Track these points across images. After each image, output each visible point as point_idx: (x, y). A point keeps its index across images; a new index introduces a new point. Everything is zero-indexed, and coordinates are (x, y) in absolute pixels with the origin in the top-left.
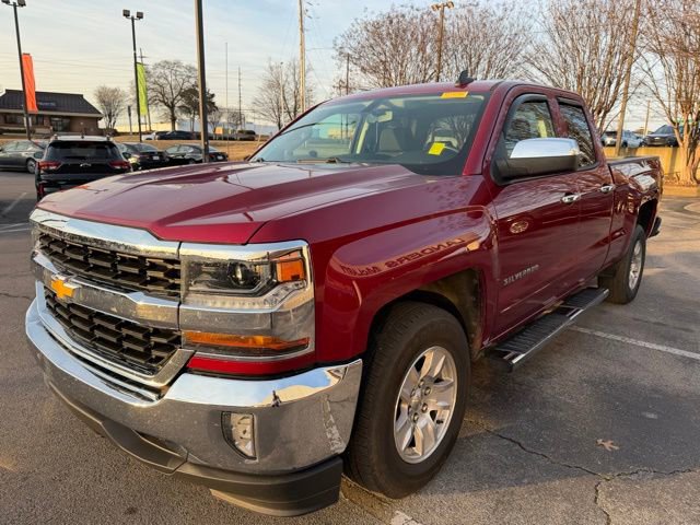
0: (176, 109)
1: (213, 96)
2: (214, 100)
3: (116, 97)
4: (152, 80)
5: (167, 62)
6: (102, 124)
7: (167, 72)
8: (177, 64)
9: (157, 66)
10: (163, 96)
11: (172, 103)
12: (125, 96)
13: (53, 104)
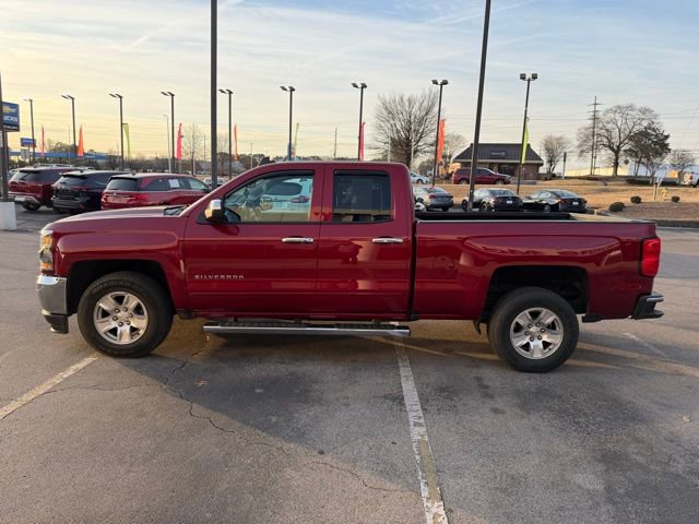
0: (621, 152)
1: (667, 137)
2: (667, 141)
3: (560, 144)
4: (601, 125)
5: (619, 107)
6: (543, 170)
7: (618, 116)
8: (631, 107)
9: (608, 111)
10: (609, 141)
11: (618, 147)
12: (569, 142)
13: (503, 154)
